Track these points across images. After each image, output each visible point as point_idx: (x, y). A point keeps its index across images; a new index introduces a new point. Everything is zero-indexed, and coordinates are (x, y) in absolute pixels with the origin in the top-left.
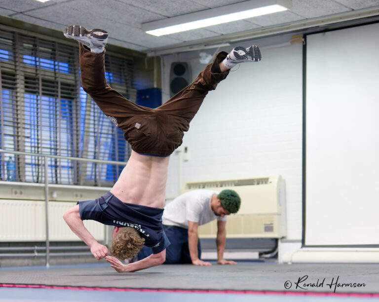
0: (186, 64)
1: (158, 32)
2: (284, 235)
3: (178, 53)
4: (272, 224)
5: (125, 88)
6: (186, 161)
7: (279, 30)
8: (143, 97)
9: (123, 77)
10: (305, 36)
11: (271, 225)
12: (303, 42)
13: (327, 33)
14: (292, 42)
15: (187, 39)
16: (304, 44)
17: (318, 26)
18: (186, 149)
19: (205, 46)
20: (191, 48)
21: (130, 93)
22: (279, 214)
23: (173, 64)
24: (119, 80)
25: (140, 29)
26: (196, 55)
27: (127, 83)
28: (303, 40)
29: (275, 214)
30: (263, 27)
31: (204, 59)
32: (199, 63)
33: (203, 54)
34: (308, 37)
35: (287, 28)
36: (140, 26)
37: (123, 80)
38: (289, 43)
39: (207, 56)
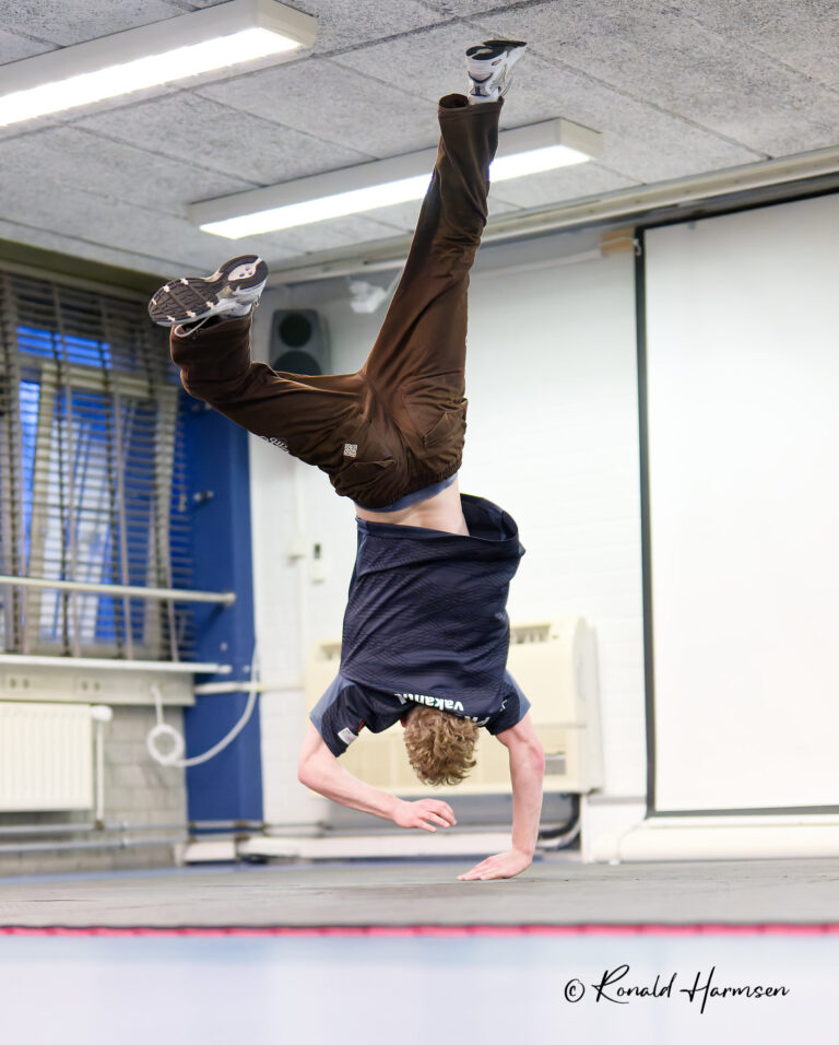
0: (314, 313)
1: (235, 229)
2: (595, 784)
3: (291, 285)
4: (560, 753)
5: (145, 383)
6: (318, 582)
7: (570, 216)
8: (195, 408)
9: (140, 353)
10: (639, 234)
11: (560, 757)
12: (636, 250)
13: (701, 224)
14: (606, 251)
15: (315, 244)
16: (639, 254)
17: (675, 206)
18: (317, 549)
19: (366, 263)
20: (326, 270)
21: (158, 396)
22: (582, 726)
23: (276, 315)
24: (127, 360)
25: (185, 218)
26: (340, 289)
27: (149, 370)
28: (636, 242)
29: (569, 726)
30: (523, 209)
31: (363, 300)
32: (350, 311)
33: (359, 287)
34: (649, 235)
35: (591, 212)
36: (182, 212)
37: (140, 363)
38: (596, 253)
39: (370, 293)
